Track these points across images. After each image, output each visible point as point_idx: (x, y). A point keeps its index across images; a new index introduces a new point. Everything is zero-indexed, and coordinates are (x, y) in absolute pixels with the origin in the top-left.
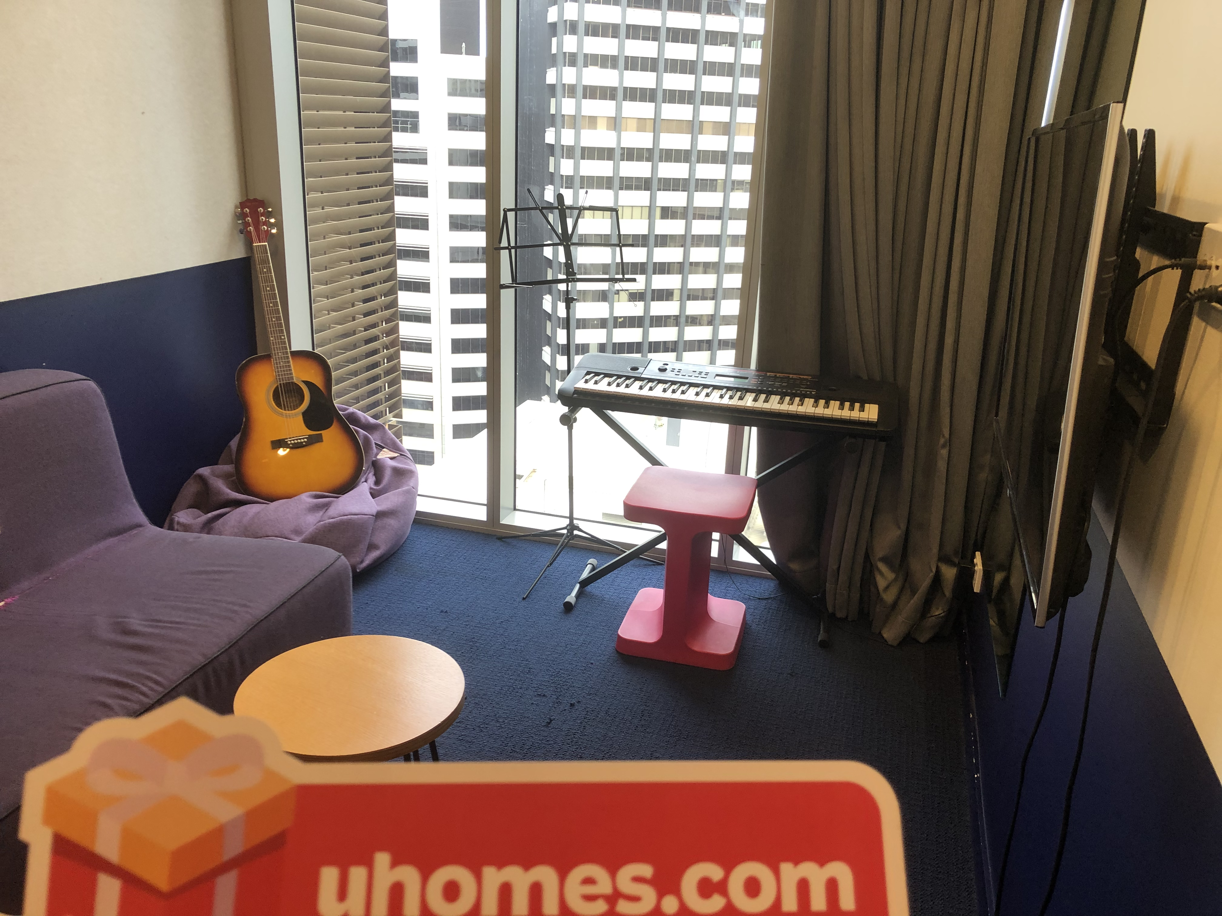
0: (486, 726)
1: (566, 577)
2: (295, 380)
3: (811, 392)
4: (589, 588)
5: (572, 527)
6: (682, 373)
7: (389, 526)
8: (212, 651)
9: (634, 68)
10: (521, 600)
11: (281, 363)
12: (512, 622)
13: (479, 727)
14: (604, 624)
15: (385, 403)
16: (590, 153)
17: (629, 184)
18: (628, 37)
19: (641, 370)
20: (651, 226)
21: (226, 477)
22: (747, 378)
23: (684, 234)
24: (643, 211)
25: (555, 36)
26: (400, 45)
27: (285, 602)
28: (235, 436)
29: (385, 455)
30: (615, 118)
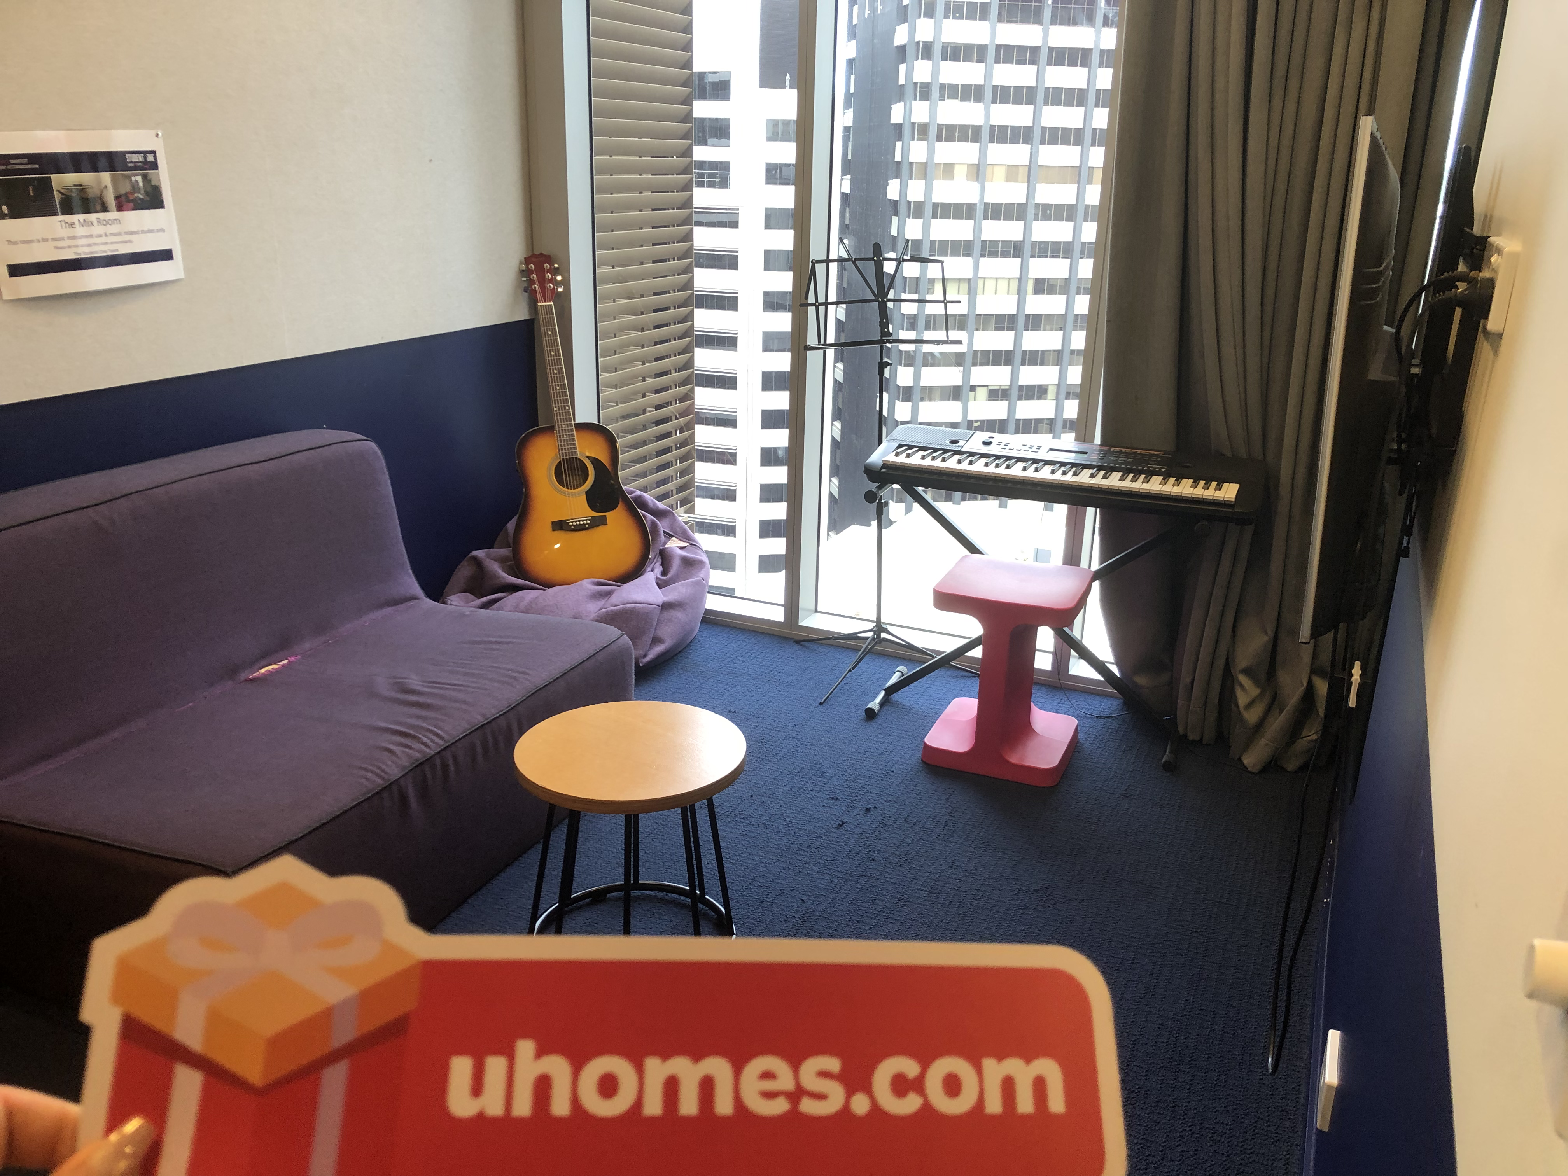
0: (772, 824)
1: (871, 685)
2: (579, 455)
3: (1160, 469)
4: (896, 697)
5: (880, 628)
6: (1010, 446)
7: (676, 618)
8: (492, 712)
9: (1005, 100)
10: (818, 704)
11: (565, 436)
12: (806, 726)
13: (764, 824)
14: (910, 734)
15: (677, 494)
16: (944, 211)
17: (992, 249)
18: (997, 61)
19: (961, 443)
20: (1021, 303)
21: (502, 561)
22: (1086, 453)
23: (1064, 313)
24: (1010, 284)
25: (903, 61)
26: (710, 79)
27: (565, 673)
28: (510, 520)
29: (674, 544)
30: (978, 165)
